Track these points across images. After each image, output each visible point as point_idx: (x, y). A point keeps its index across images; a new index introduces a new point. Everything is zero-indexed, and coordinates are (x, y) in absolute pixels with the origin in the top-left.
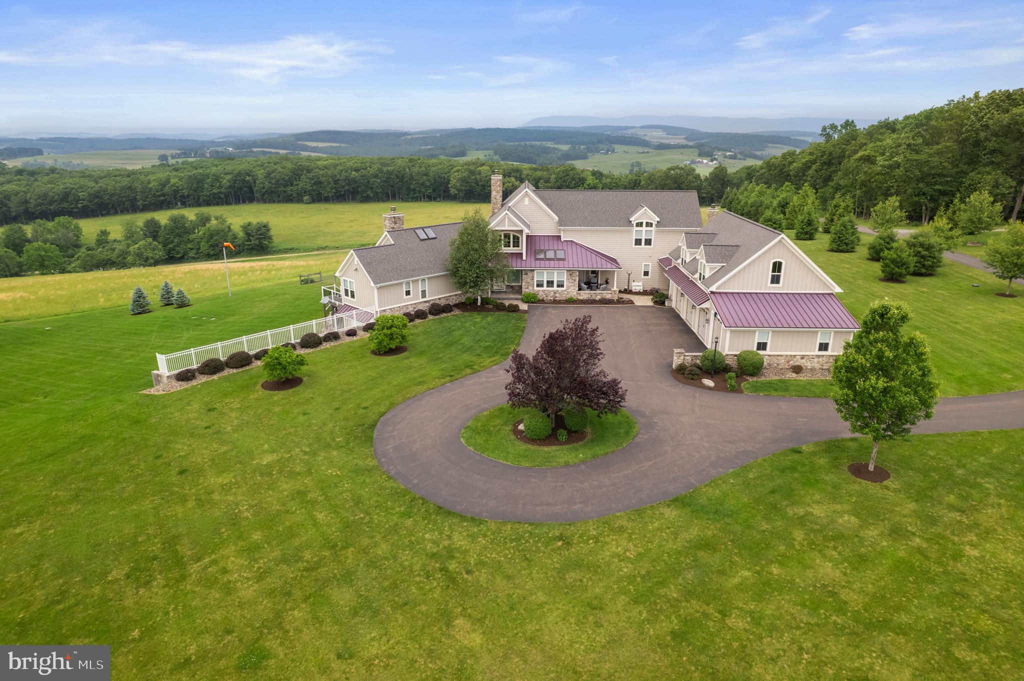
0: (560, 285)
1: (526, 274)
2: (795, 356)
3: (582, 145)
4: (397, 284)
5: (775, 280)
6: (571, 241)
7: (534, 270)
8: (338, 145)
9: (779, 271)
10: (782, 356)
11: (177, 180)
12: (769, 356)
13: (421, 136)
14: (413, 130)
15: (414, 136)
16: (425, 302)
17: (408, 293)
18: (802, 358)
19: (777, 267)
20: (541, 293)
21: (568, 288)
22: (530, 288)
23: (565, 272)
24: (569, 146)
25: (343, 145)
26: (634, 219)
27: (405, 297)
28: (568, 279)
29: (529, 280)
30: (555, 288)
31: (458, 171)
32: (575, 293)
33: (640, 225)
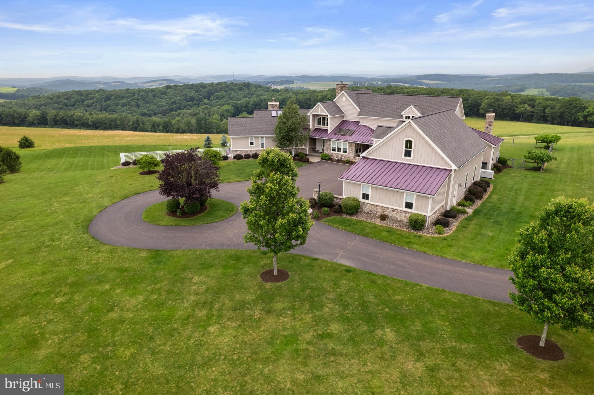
0: (345, 151)
1: (327, 142)
2: (388, 208)
4: (245, 138)
5: (408, 154)
6: (365, 126)
7: (331, 140)
8: (441, 82)
9: (411, 148)
10: (379, 206)
11: (330, 96)
12: (370, 204)
13: (497, 78)
14: (494, 75)
15: (492, 79)
16: (263, 150)
17: (252, 144)
18: (393, 211)
19: (409, 144)
20: (334, 155)
21: (349, 154)
22: (329, 151)
23: (348, 143)
25: (444, 83)
26: (404, 113)
27: (250, 145)
28: (349, 148)
29: (328, 146)
30: (342, 153)
31: (488, 99)
32: (352, 158)
33: (407, 118)
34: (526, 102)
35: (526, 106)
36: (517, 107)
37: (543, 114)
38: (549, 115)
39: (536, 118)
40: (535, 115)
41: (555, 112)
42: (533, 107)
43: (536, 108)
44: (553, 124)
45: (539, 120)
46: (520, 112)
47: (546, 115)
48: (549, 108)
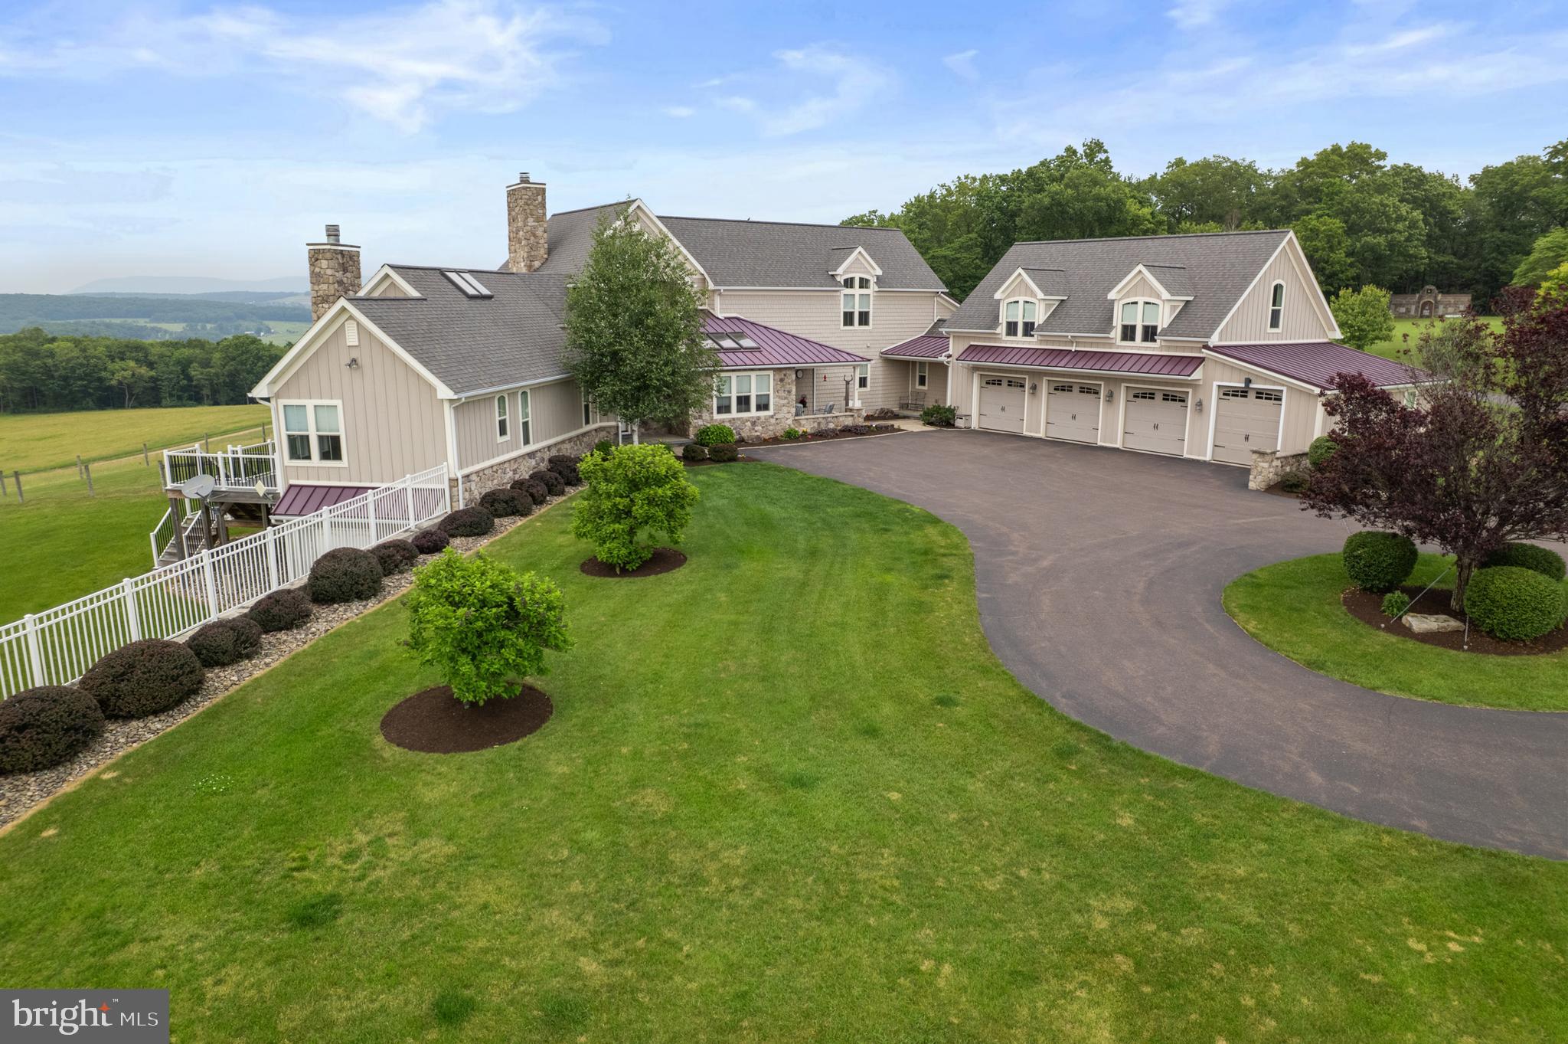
0: (763, 406)
3: (208, 322)
5: (1275, 323)
6: (738, 319)
9: (1279, 302)
16: (531, 455)
17: (503, 427)
19: (1277, 295)
20: (727, 426)
21: (778, 409)
22: (706, 416)
23: (772, 373)
24: (184, 325)
26: (842, 272)
27: (500, 440)
28: (776, 391)
30: (754, 413)
33: (849, 283)
34: (123, 353)
35: (132, 364)
36: (105, 369)
37: (185, 382)
38: (203, 382)
39: (171, 395)
40: (165, 387)
41: (217, 375)
42: (151, 365)
43: (161, 367)
44: (216, 403)
45: (180, 398)
46: (120, 383)
47: (194, 383)
48: (195, 364)
